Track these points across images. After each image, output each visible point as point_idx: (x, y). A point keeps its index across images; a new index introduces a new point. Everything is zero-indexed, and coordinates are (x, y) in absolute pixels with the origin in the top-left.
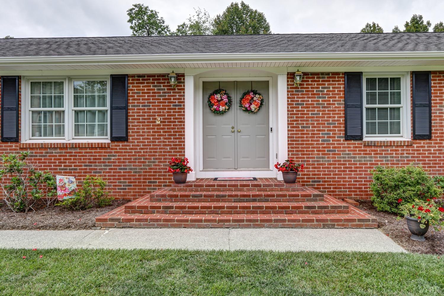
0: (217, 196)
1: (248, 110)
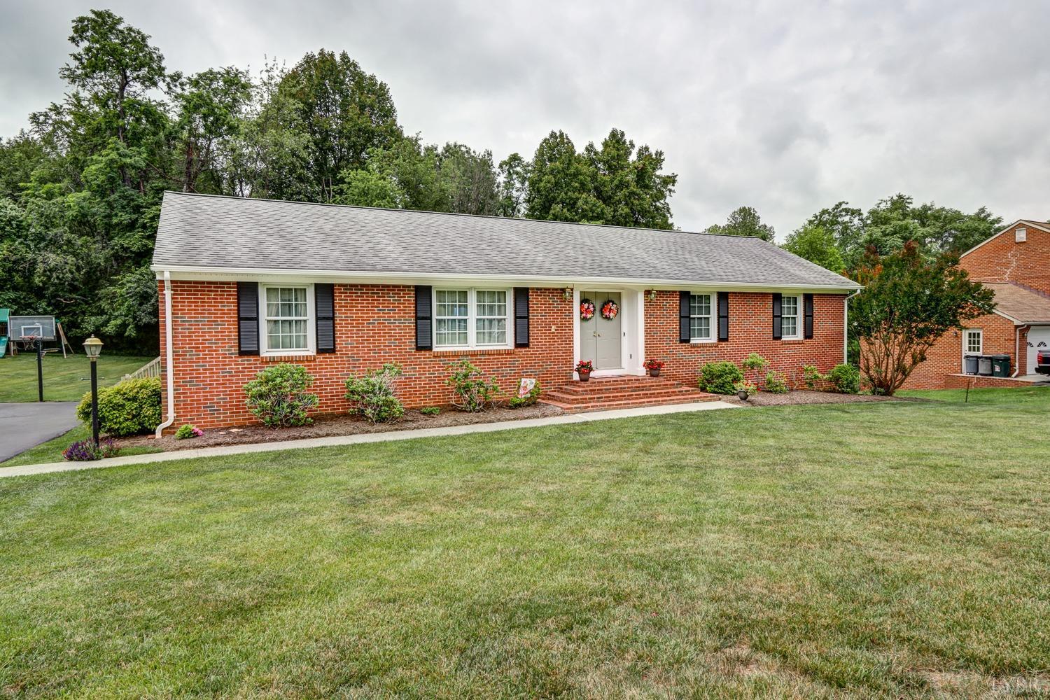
0: (621, 388)
1: (608, 318)
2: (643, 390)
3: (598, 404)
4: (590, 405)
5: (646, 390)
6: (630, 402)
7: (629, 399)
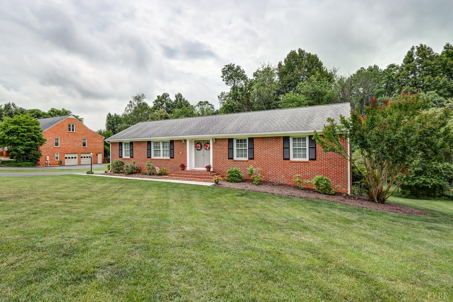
1: (207, 149)
2: (196, 175)
3: (176, 178)
4: (173, 177)
5: (198, 175)
6: (181, 178)
7: (186, 177)
